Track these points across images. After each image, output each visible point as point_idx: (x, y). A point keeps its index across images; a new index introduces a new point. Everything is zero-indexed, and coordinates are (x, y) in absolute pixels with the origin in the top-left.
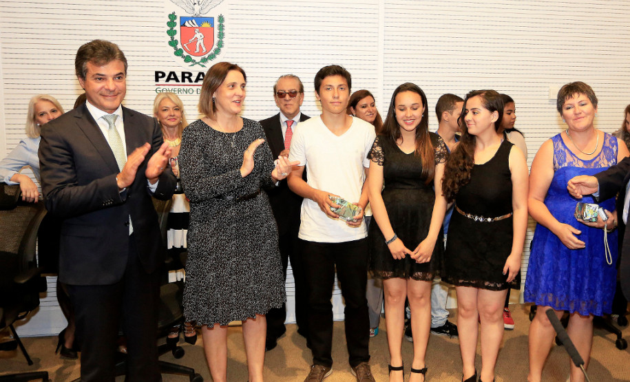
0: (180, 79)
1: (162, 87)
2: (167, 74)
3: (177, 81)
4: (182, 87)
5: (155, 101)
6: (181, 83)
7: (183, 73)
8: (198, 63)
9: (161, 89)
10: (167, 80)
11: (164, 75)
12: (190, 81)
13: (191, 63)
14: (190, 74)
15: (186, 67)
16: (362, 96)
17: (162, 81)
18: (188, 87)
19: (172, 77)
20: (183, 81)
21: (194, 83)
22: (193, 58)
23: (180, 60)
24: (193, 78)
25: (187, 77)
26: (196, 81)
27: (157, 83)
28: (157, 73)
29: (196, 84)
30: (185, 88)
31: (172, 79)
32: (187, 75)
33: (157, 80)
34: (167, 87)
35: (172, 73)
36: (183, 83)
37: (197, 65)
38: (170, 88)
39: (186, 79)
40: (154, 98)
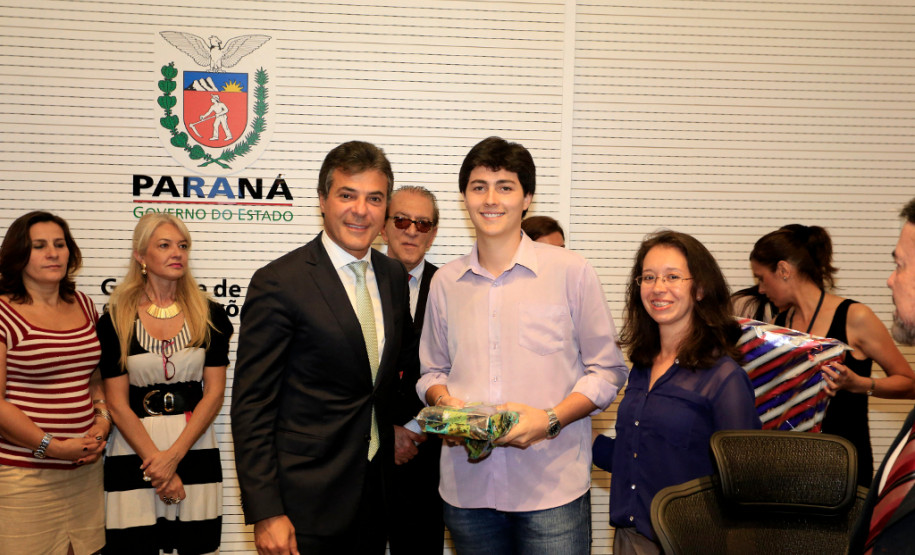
0: (180, 190)
1: (146, 206)
2: (156, 181)
3: (176, 194)
4: (183, 207)
6: (182, 198)
7: (187, 180)
8: (216, 161)
9: (144, 210)
10: (156, 193)
11: (150, 182)
12: (201, 195)
13: (202, 161)
14: (201, 182)
15: (193, 167)
17: (146, 194)
18: (196, 207)
19: (166, 186)
20: (186, 194)
21: (206, 199)
22: (207, 150)
23: (182, 154)
24: (206, 190)
25: (194, 187)
26: (212, 195)
27: (137, 198)
28: (137, 178)
29: (211, 200)
30: (190, 207)
31: (166, 190)
32: (193, 183)
33: (136, 192)
34: (155, 206)
35: (166, 179)
36: (187, 199)
37: (214, 163)
39: (193, 192)
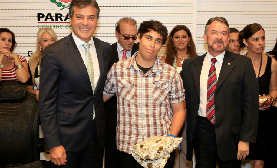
0: (54, 18)
1: (42, 24)
2: (46, 15)
3: (53, 20)
4: (55, 24)
5: (38, 34)
6: (55, 21)
7: (56, 15)
8: (67, 7)
9: (41, 26)
10: (46, 20)
11: (43, 16)
12: (61, 20)
13: (62, 7)
14: (61, 15)
15: (58, 10)
16: (179, 29)
17: (42, 20)
18: (60, 24)
19: (49, 17)
20: (56, 20)
21: (63, 21)
22: (63, 3)
23: (54, 5)
24: (63, 18)
25: (59, 17)
26: (65, 20)
27: (39, 22)
28: (39, 14)
29: (65, 22)
30: (58, 24)
31: (49, 19)
32: (59, 16)
33: (39, 20)
34: (45, 24)
35: (49, 14)
36: (57, 22)
37: (66, 8)
38: (48, 25)
39: (59, 19)
40: (37, 32)
